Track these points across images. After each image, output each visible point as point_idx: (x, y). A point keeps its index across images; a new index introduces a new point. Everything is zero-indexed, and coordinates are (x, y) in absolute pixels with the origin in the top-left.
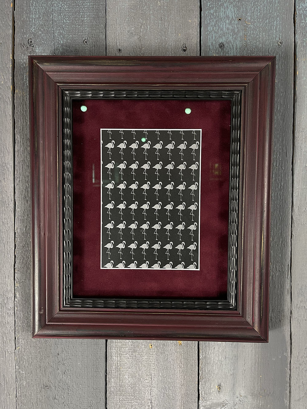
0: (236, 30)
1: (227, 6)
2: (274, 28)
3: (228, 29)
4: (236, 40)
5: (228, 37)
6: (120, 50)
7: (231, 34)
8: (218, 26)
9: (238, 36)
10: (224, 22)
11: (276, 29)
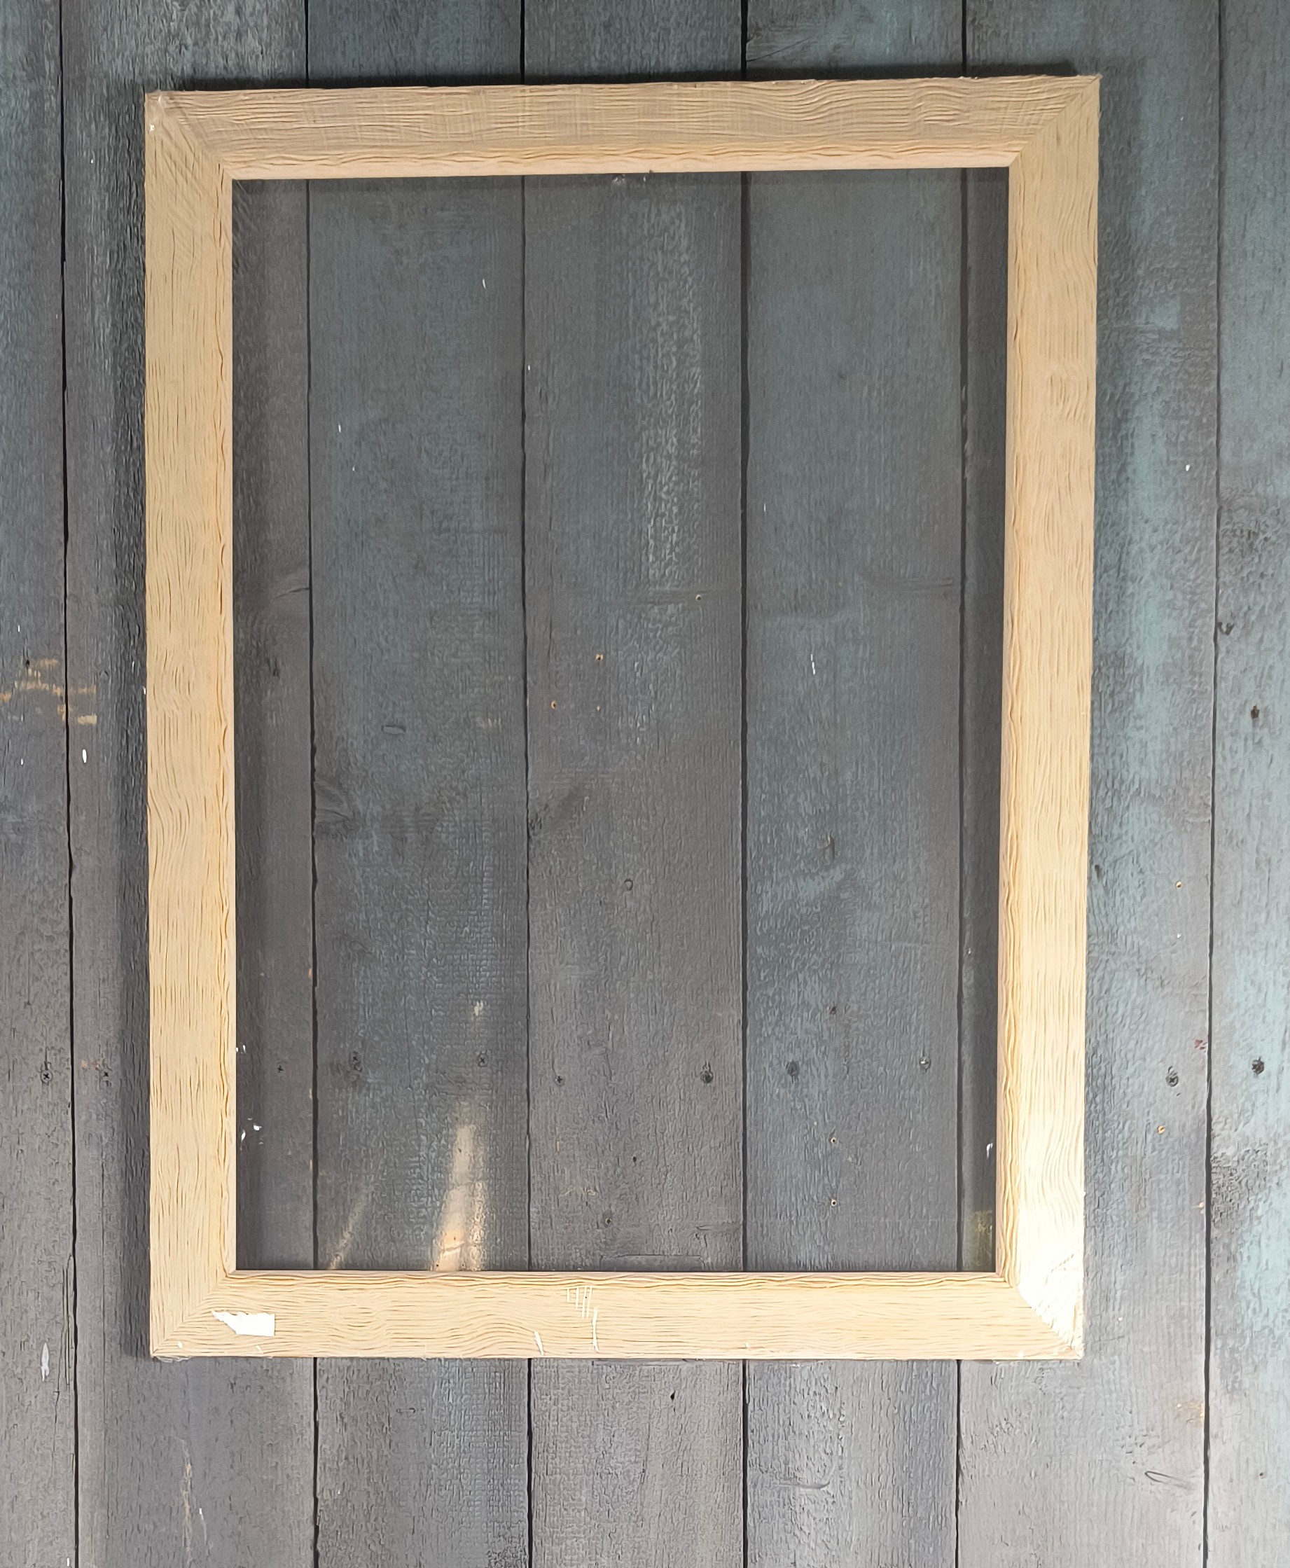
0: (826, 1035)
1: (805, 980)
2: (913, 1029)
6: (559, 1080)
7: (814, 1042)
11: (916, 1030)
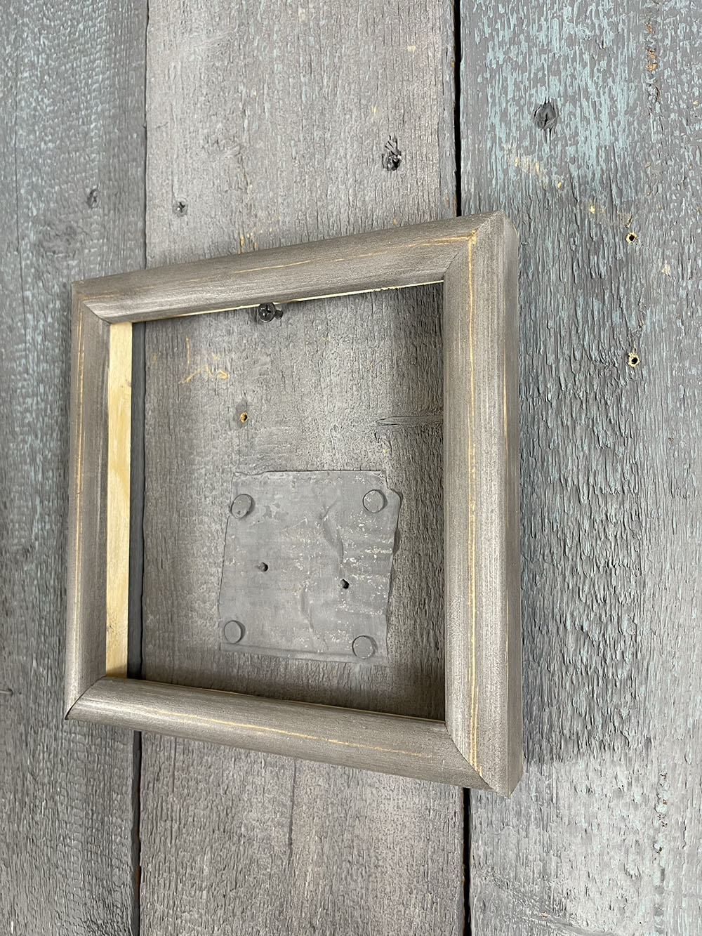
3: (571, 41)
4: (610, 80)
5: (573, 76)
8: (528, 39)
9: (617, 58)
10: (553, 17)
